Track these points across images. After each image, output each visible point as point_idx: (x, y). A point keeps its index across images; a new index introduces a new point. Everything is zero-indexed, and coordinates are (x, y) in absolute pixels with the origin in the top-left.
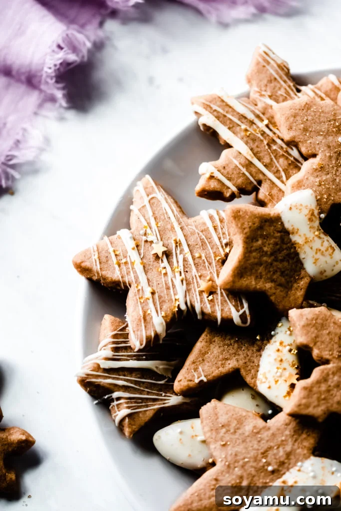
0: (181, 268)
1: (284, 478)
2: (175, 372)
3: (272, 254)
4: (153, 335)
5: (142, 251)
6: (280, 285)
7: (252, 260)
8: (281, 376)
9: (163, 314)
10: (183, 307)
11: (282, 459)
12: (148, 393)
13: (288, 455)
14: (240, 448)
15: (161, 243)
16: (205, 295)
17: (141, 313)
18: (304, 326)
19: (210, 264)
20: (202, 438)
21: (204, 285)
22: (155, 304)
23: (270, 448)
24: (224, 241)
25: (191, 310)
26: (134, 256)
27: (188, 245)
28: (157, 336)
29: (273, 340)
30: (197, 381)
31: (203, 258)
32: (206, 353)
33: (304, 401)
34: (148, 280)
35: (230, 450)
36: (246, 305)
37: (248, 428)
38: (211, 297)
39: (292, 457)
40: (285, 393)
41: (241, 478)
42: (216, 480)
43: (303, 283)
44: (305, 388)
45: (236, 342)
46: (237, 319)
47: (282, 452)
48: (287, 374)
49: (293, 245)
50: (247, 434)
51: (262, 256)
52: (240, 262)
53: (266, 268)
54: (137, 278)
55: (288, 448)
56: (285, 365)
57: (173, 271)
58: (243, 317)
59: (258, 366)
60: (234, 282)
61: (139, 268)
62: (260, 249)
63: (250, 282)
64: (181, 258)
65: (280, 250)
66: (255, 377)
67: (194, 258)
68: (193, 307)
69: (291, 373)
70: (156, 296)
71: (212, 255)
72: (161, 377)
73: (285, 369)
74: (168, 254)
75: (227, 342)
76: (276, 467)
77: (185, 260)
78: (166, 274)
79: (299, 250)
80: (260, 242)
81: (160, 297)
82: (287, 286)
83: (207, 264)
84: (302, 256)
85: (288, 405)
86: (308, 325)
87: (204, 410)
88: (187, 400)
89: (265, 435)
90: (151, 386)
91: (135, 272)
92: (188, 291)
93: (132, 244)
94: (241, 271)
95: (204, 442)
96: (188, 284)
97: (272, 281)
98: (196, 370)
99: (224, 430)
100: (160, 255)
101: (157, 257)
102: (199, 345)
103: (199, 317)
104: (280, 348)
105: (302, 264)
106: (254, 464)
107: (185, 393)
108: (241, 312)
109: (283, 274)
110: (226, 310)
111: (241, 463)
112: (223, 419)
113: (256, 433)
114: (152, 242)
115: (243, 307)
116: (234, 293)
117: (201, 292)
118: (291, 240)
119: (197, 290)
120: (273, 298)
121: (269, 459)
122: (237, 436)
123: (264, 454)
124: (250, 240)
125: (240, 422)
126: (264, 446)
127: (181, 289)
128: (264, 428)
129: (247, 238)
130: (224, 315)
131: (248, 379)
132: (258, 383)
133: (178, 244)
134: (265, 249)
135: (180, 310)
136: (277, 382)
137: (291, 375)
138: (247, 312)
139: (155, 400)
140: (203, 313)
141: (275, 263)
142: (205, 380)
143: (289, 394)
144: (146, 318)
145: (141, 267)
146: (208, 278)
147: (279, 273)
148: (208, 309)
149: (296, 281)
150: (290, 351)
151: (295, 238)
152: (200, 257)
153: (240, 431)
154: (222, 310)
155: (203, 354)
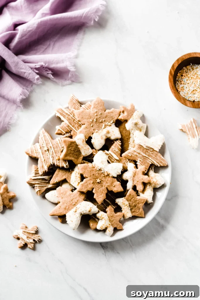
0: (51, 154)
1: (77, 206)
2: (51, 178)
3: (73, 151)
4: (44, 171)
5: (42, 149)
6: (76, 158)
7: (69, 152)
8: (76, 180)
9: (47, 165)
10: (52, 164)
11: (76, 202)
12: (44, 184)
13: (78, 201)
14: (66, 199)
15: (46, 147)
16: (57, 161)
17: (41, 166)
18: (81, 169)
19: (59, 152)
20: (57, 196)
21: (57, 158)
22: (45, 163)
23: (73, 199)
24: (62, 146)
25: (54, 165)
26: (40, 151)
27: (53, 148)
28: (45, 171)
29: (74, 171)
30: (56, 182)
31: (57, 151)
32: (58, 174)
33: (81, 188)
34: (43, 157)
35: (64, 199)
36: (67, 163)
37: (68, 194)
38: (59, 161)
39: (79, 201)
40: (77, 185)
41: (66, 206)
42: (60, 207)
43: (82, 157)
44: (82, 185)
45: (65, 171)
46: (65, 167)
47: (76, 200)
48: (77, 180)
49: (79, 148)
50: (68, 195)
51: (71, 151)
52: (66, 153)
53: (72, 154)
54: (40, 156)
55: (78, 199)
56: (77, 177)
57: (49, 154)
58: (67, 166)
59: (71, 178)
60: (64, 158)
61: (41, 154)
62: (71, 150)
63: (69, 158)
64: (51, 151)
65: (76, 150)
66: (70, 180)
67: (55, 151)
68: (54, 164)
69: (79, 179)
70: (45, 161)
71: (59, 150)
72: (47, 180)
73: (77, 178)
74: (48, 150)
75: (63, 171)
76: (75, 204)
77: (52, 151)
78: (48, 155)
79: (80, 150)
80: (70, 148)
81: (46, 161)
82: (77, 158)
83: (58, 152)
84: (81, 151)
85: (78, 188)
86: (82, 168)
87: (57, 189)
88: (54, 186)
89: (72, 195)
90: (45, 182)
91: (40, 155)
92: (53, 159)
93: (39, 147)
94: (66, 155)
95: (57, 197)
96: (53, 158)
97: (74, 157)
98: (55, 179)
99: (62, 194)
100: (46, 150)
101: (45, 151)
102: (56, 172)
103: (56, 166)
104: (76, 173)
105: (81, 153)
106: (69, 203)
107: (53, 184)
108: (66, 165)
109: (76, 155)
110: (62, 164)
111: (66, 203)
112: (62, 192)
113: (70, 195)
114: (44, 147)
115: (66, 163)
116: (65, 161)
117: (56, 160)
118: (78, 147)
119: (55, 159)
120: (74, 161)
121: (73, 202)
122: (65, 196)
123: (72, 200)
124: (68, 147)
125: (66, 192)
126: (72, 198)
127: (51, 159)
128: (72, 194)
129: (67, 147)
130: (62, 166)
131: (68, 181)
132: (71, 182)
133: (51, 147)
134: (72, 149)
135: (51, 164)
136: (75, 182)
137: (78, 180)
138: (68, 165)
139: (45, 186)
140: (57, 165)
141: (74, 153)
142: (58, 181)
143: (78, 185)
144: (43, 167)
145: (42, 153)
146: (58, 156)
147: (75, 155)
148: (58, 164)
149: (80, 157)
150: (78, 174)
151: (79, 147)
152: (56, 151)
153: (66, 195)
154: (61, 164)
155: (57, 175)
